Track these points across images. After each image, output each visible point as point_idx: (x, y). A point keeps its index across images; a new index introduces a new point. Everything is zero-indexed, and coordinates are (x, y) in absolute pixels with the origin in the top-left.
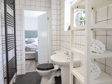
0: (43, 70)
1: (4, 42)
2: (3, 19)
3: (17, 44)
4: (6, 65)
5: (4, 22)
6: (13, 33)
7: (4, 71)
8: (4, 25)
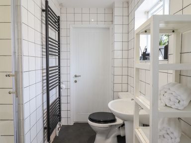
0: (99, 122)
1: (45, 78)
2: (44, 47)
3: (61, 80)
4: (46, 110)
5: (45, 50)
6: (57, 65)
7: (43, 118)
8: (45, 54)
